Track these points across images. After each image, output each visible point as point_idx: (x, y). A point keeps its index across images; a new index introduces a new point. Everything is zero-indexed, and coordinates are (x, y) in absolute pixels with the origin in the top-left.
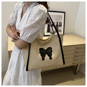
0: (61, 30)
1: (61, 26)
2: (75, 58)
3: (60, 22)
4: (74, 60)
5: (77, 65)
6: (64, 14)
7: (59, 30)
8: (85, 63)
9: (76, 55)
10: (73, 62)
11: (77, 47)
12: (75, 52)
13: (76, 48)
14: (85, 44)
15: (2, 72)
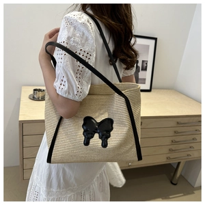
0: (145, 79)
1: (145, 69)
2: (173, 147)
3: (143, 61)
4: (170, 150)
5: (179, 163)
6: (153, 41)
7: (141, 79)
8: (201, 160)
9: (177, 140)
10: (168, 155)
11: (179, 120)
12: (175, 132)
13: (178, 123)
14: (200, 116)
15: (4, 168)
